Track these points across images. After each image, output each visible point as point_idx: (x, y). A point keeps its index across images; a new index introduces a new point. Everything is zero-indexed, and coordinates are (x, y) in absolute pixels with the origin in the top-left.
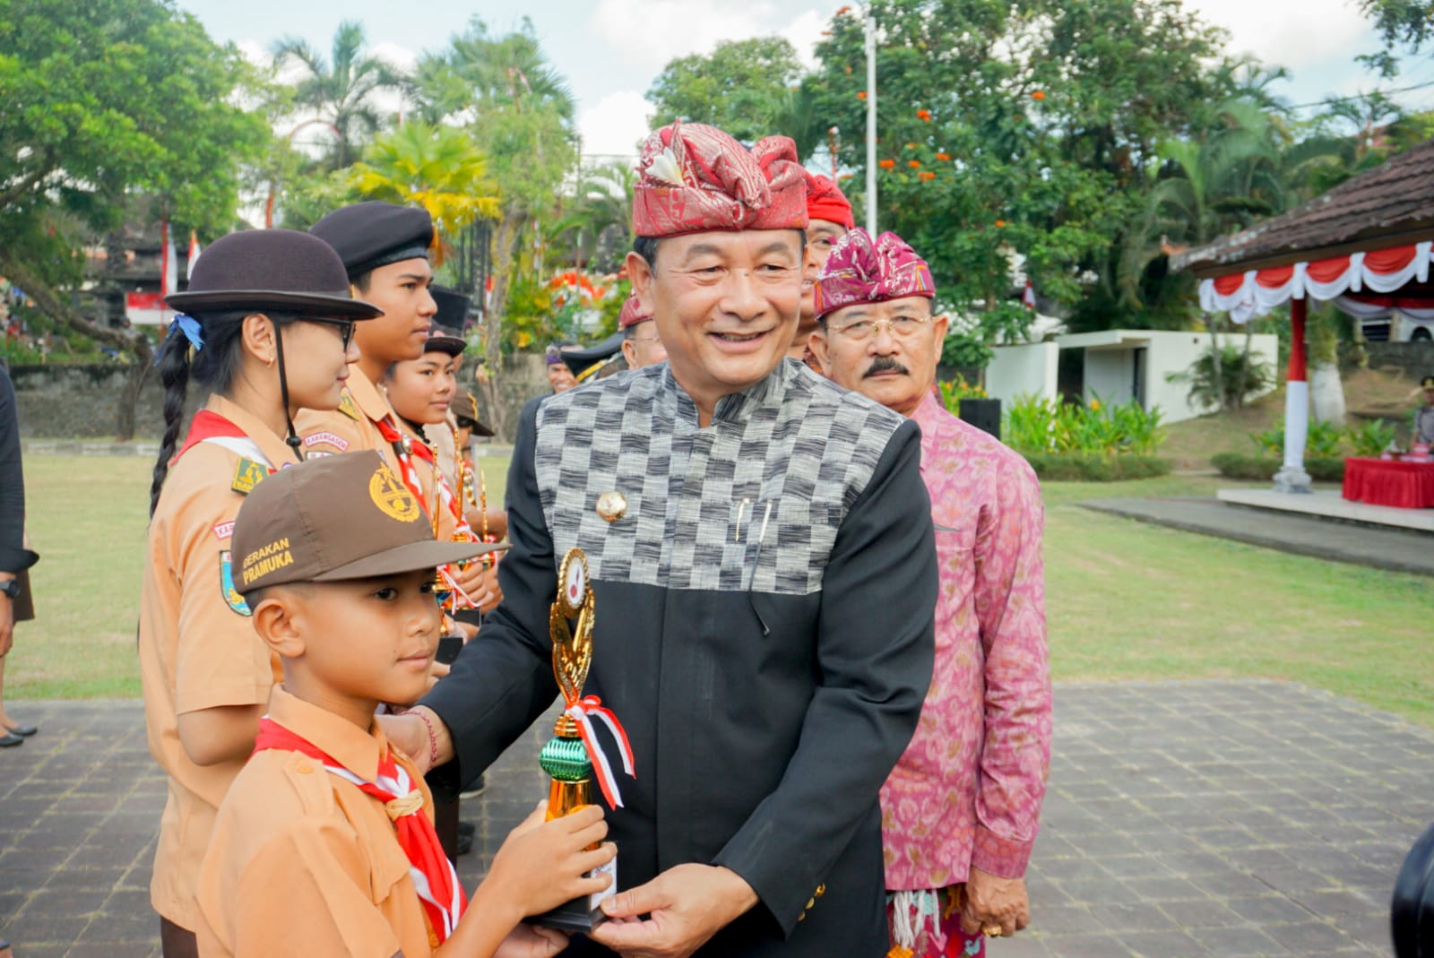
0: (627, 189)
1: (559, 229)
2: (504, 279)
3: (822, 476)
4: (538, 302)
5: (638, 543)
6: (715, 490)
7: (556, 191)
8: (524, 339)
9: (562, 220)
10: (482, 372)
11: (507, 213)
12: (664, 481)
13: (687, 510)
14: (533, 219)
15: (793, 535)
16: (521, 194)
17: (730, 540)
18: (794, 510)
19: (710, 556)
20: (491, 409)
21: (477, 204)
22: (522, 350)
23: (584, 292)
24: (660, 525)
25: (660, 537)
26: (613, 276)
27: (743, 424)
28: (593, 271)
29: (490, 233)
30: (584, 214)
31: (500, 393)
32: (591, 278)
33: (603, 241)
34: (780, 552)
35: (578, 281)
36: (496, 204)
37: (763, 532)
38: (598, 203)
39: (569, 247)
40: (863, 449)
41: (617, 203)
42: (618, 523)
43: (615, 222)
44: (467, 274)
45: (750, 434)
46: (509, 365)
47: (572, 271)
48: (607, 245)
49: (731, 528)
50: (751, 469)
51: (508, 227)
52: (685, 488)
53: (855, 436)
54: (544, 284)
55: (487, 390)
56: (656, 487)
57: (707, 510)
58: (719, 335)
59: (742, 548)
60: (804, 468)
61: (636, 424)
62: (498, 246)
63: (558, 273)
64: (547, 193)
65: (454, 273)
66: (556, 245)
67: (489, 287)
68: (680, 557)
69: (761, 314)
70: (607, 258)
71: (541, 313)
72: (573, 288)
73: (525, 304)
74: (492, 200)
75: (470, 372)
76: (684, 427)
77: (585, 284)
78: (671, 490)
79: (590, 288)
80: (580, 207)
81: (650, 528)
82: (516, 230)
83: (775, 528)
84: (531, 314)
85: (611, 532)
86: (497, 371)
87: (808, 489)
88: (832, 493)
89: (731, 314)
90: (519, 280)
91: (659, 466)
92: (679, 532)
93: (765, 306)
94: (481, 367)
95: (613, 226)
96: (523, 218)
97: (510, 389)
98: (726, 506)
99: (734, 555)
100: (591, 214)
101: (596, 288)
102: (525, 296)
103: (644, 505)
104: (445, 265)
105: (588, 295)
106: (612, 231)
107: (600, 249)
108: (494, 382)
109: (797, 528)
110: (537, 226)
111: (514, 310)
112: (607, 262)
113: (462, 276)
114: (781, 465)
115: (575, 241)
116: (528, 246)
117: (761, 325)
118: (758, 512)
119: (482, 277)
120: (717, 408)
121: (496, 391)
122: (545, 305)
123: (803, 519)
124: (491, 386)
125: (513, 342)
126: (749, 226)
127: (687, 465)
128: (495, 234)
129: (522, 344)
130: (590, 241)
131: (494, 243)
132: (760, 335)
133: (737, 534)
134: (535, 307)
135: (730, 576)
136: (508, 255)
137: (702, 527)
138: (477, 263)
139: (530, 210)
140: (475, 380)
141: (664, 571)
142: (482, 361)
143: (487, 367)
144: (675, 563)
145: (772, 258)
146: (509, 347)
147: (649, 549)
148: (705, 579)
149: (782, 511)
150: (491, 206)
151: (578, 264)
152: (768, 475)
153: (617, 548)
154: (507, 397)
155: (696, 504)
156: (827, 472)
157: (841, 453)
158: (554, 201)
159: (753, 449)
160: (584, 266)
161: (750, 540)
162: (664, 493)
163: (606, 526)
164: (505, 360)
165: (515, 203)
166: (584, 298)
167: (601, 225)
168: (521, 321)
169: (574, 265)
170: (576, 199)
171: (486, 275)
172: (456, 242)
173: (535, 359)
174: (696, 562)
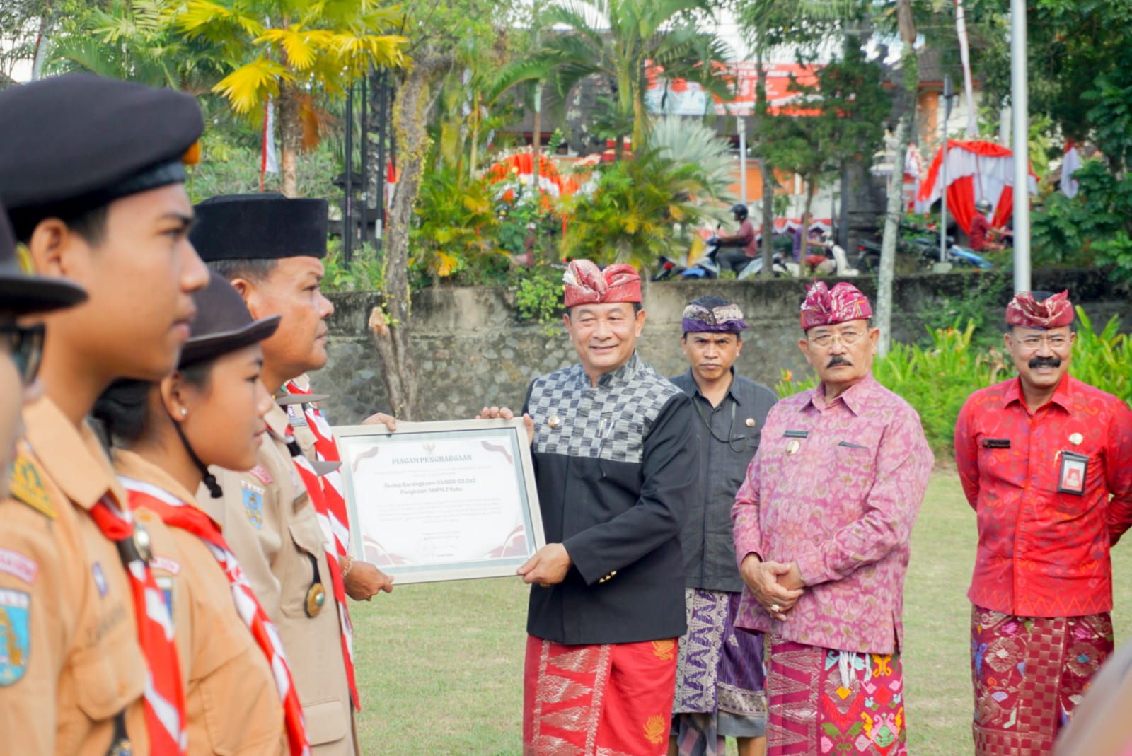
0: (613, 18)
1: (503, 83)
2: (414, 165)
3: (637, 411)
4: (470, 202)
5: (561, 437)
6: (594, 415)
7: (497, 22)
8: (448, 264)
9: (506, 70)
10: (378, 319)
11: (418, 59)
12: (575, 410)
13: (581, 422)
14: (461, 67)
15: (621, 436)
16: (440, 27)
17: (596, 436)
18: (623, 425)
19: (588, 442)
20: (393, 379)
21: (368, 45)
22: (444, 280)
23: (545, 183)
24: (571, 429)
25: (570, 434)
26: (595, 158)
27: (611, 388)
28: (562, 149)
29: (393, 91)
30: (544, 57)
31: (408, 352)
32: (556, 161)
33: (577, 102)
34: (614, 443)
35: (535, 168)
36: (399, 46)
37: (608, 434)
38: (566, 40)
39: (521, 113)
40: (656, 403)
41: (597, 38)
42: (555, 429)
43: (596, 70)
44: (356, 156)
45: (613, 392)
46: (423, 305)
47: (524, 150)
48: (582, 107)
49: (598, 431)
50: (609, 407)
51: (420, 82)
52: (582, 413)
53: (655, 397)
54: (478, 175)
55: (386, 347)
56: (572, 413)
57: (590, 423)
58: (595, 347)
59: (600, 440)
60: (630, 408)
61: (569, 387)
62: (404, 113)
63: (505, 155)
64: (482, 25)
65: (338, 157)
66: (497, 109)
67: (391, 178)
68: (576, 442)
69: (609, 338)
70: (584, 128)
71: (475, 221)
72: (526, 179)
73: (448, 206)
74: (393, 40)
75: (359, 317)
76: (586, 387)
77: (547, 170)
78: (578, 414)
79: (554, 177)
80: (538, 47)
81: (567, 431)
82: (433, 88)
83: (613, 433)
84: (458, 224)
85: (552, 432)
86: (403, 317)
87: (631, 416)
88: (639, 419)
89: (596, 338)
90: (440, 168)
91: (574, 404)
92: (578, 432)
93: (610, 335)
94: (377, 310)
95: (594, 76)
96: (444, 68)
97: (424, 345)
98: (597, 422)
99: (596, 443)
100: (556, 58)
101: (566, 179)
102: (449, 194)
103: (566, 421)
104: (324, 145)
105: (553, 189)
106: (592, 85)
107: (573, 114)
108: (398, 335)
109: (622, 433)
110: (467, 77)
111: (431, 217)
112: (583, 135)
113: (349, 162)
114: (622, 406)
115: (530, 103)
116: (453, 112)
117: (609, 343)
118: (608, 425)
119: (381, 162)
120: (599, 379)
121: (401, 350)
122: (482, 208)
123: (625, 429)
124: (394, 340)
125: (431, 271)
126: (602, 301)
127: (585, 403)
128: (400, 94)
129: (444, 272)
130: (556, 103)
131: (397, 109)
132: (612, 347)
133: (599, 433)
134: (465, 211)
135: (593, 451)
136: (421, 127)
137: (586, 430)
138: (374, 137)
139: (454, 54)
140: (367, 331)
141: (570, 448)
142: (379, 300)
143: (385, 311)
144: (574, 445)
145: (614, 315)
146: (425, 277)
147: (564, 439)
148: (584, 452)
149: (617, 426)
150: (393, 48)
151: (537, 139)
152: (616, 409)
153: (553, 439)
154: (420, 358)
155: (585, 420)
156: (639, 409)
157: (647, 403)
158: (494, 36)
159: (613, 398)
160: (545, 140)
161: (604, 437)
162: (574, 415)
163: (550, 430)
164: (415, 298)
165: (431, 43)
166: (545, 193)
167: (572, 75)
168: (443, 235)
169: (529, 141)
170: (531, 33)
171: (388, 160)
172: (341, 106)
173: (464, 296)
174: (582, 445)
